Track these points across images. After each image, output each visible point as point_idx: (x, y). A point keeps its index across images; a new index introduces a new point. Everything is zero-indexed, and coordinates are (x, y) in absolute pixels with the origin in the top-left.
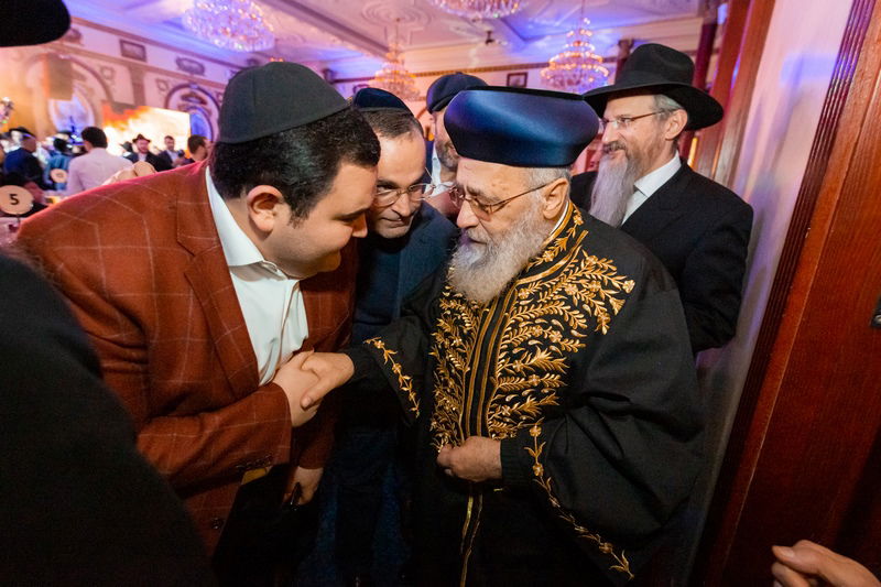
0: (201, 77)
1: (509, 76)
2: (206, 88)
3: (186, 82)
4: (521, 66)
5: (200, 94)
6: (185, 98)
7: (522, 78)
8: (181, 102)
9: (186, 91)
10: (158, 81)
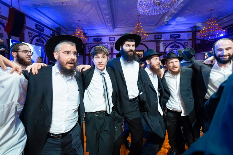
0: (43, 33)
1: (155, 36)
2: (44, 37)
3: (38, 34)
4: (159, 33)
5: (42, 39)
6: (37, 40)
7: (160, 36)
8: (36, 42)
9: (38, 38)
10: (29, 33)
